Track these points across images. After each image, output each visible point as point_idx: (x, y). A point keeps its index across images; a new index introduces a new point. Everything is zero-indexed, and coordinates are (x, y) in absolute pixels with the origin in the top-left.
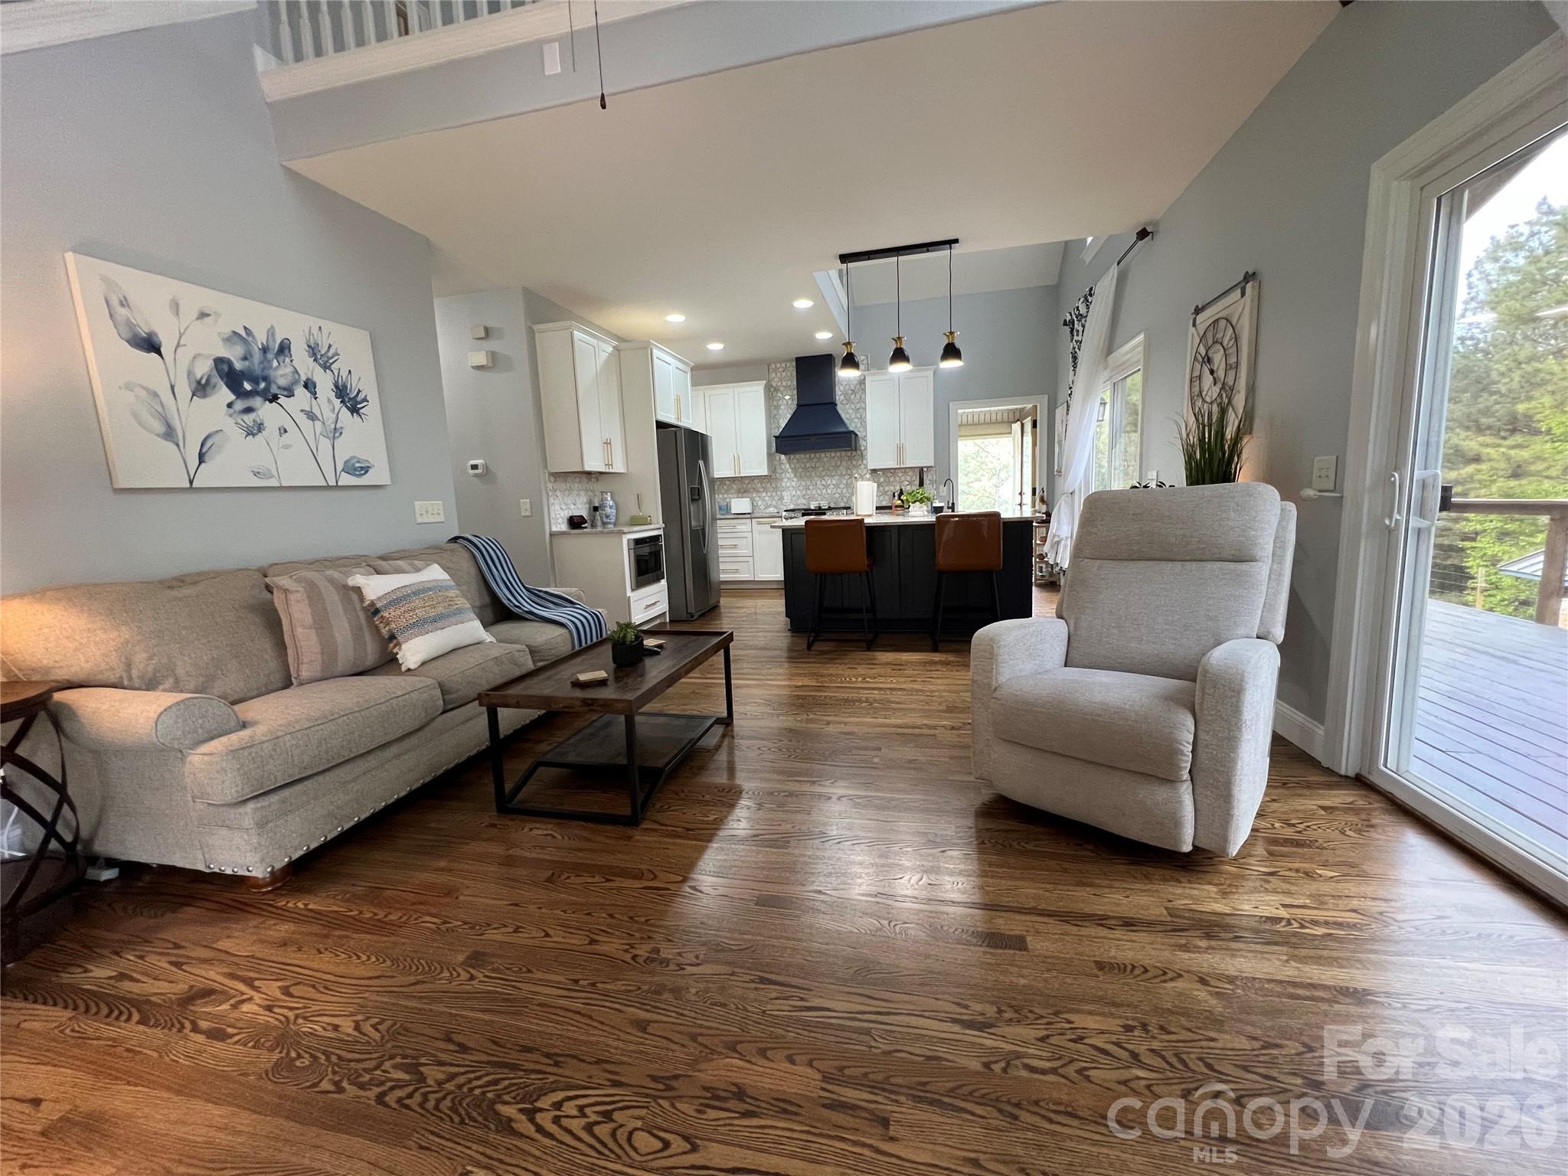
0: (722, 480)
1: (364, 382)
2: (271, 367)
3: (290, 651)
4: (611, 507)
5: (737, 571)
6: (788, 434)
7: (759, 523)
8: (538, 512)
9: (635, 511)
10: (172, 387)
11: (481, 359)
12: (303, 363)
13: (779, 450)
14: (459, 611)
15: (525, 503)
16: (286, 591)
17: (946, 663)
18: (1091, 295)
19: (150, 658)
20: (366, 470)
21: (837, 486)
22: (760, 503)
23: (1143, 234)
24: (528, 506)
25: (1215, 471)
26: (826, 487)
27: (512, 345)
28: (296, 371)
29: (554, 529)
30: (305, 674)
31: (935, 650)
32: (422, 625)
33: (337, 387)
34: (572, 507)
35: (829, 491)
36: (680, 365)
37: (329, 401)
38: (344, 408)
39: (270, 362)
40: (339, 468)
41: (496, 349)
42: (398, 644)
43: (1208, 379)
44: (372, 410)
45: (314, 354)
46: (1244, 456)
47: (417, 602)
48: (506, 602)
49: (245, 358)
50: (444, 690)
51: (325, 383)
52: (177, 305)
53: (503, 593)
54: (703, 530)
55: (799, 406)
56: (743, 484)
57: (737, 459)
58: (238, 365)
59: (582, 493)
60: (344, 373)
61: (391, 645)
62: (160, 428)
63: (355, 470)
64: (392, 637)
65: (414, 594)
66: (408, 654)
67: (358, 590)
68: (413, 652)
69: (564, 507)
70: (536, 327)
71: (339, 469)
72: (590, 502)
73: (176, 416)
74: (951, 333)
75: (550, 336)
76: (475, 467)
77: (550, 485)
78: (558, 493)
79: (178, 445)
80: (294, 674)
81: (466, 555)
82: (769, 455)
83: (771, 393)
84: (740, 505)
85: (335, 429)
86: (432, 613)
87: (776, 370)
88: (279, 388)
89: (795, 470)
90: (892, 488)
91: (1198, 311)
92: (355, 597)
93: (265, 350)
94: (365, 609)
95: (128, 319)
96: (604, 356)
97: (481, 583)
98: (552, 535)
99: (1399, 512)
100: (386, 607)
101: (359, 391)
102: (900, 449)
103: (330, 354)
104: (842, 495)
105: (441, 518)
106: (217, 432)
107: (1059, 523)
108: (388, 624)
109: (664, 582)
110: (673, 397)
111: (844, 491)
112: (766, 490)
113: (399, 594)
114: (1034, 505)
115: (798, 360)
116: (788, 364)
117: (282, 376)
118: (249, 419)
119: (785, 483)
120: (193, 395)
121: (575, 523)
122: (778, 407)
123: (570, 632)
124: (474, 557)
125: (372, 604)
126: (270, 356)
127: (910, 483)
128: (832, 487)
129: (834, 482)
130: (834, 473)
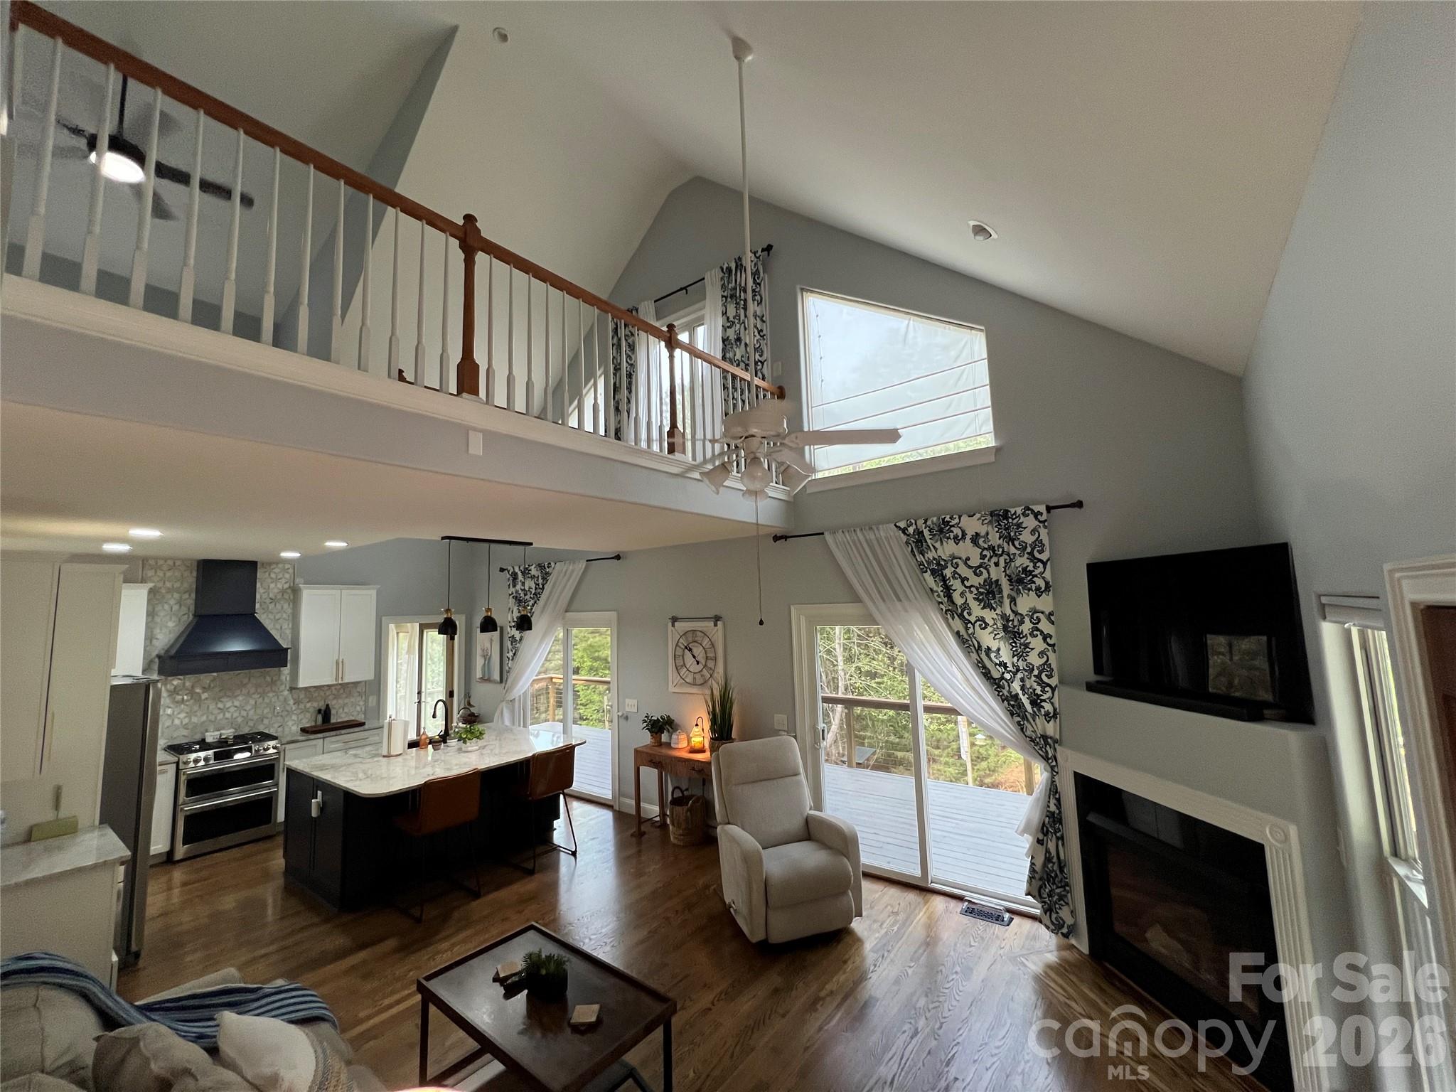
23: (618, 557)
43: (690, 661)
55: (197, 617)
83: (157, 598)
87: (155, 567)
90: (315, 705)
91: (674, 620)
102: (339, 665)
115: (204, 562)
116: (179, 563)
127: (336, 697)
128: (232, 709)
129: (237, 703)
130: (238, 692)
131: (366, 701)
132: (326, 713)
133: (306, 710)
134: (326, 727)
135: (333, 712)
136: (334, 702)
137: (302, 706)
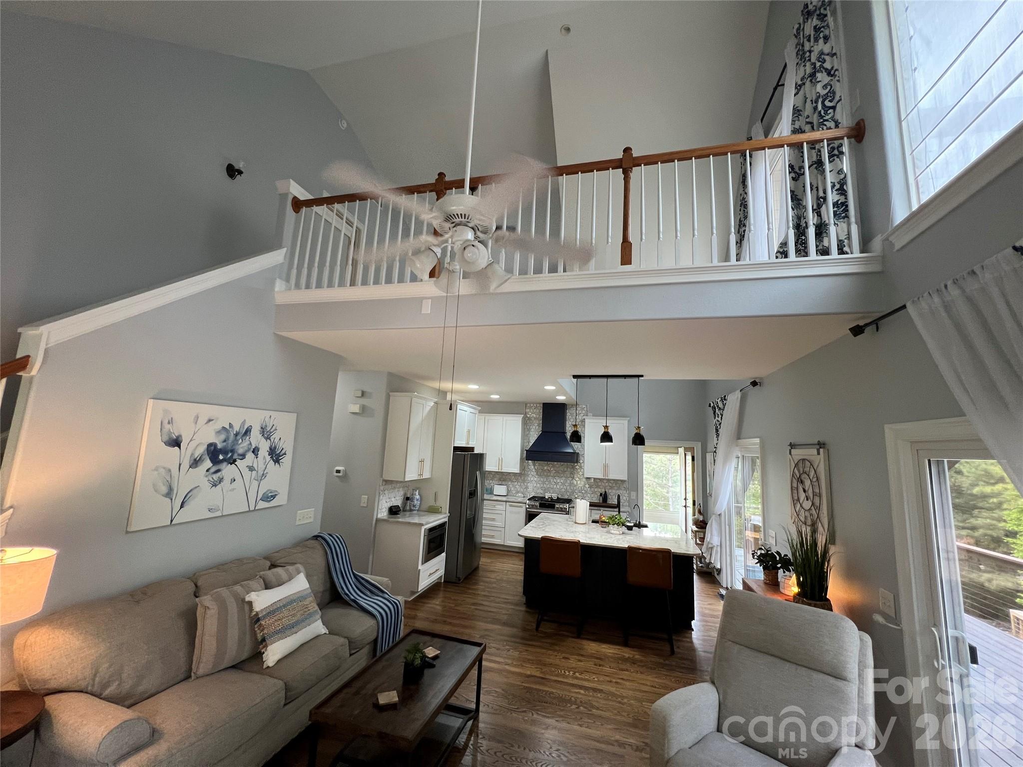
0: (490, 472)
1: (286, 443)
2: (237, 444)
3: (196, 651)
4: (417, 500)
5: (493, 537)
6: (535, 450)
7: (511, 506)
8: (371, 506)
9: (431, 502)
10: (180, 465)
11: (356, 408)
12: (256, 438)
13: (528, 458)
14: (310, 615)
15: (365, 498)
16: (206, 608)
17: (633, 662)
18: (725, 400)
19: (110, 666)
20: (274, 497)
21: (563, 484)
22: (512, 489)
23: (754, 384)
24: (366, 501)
25: (813, 570)
26: (556, 484)
27: (376, 403)
28: (251, 444)
29: (379, 516)
30: (201, 671)
31: (625, 644)
32: (284, 631)
33: (270, 449)
34: (393, 499)
35: (558, 487)
36: (472, 410)
37: (264, 458)
38: (272, 461)
39: (238, 441)
40: (260, 496)
41: (365, 403)
42: (266, 646)
43: (802, 496)
44: (286, 461)
45: (263, 432)
46: (832, 563)
47: (285, 612)
48: (340, 590)
49: (225, 441)
50: (287, 688)
51: (264, 447)
52: (198, 418)
53: (339, 582)
54: (474, 517)
55: (543, 431)
56: (503, 477)
57: (501, 461)
58: (219, 446)
59: (401, 489)
60: (276, 441)
61: (261, 646)
62: (164, 489)
63: (268, 498)
64: (264, 640)
65: (284, 606)
66: (270, 654)
67: (250, 604)
68: (274, 653)
69: (388, 500)
70: (391, 394)
71: (258, 499)
72: (405, 494)
73: (176, 484)
74: (639, 427)
75: (399, 400)
76: (338, 471)
77: (382, 488)
78: (386, 492)
79: (172, 499)
80: (194, 669)
81: (321, 552)
82: (521, 459)
83: (526, 422)
84: (500, 490)
85: (263, 474)
86: (295, 619)
87: (531, 407)
88: (238, 455)
89: (537, 471)
90: (600, 490)
91: (792, 446)
92: (247, 608)
93: (236, 435)
94: (251, 618)
95: (170, 430)
96: (428, 408)
97: (327, 573)
98: (378, 520)
99: (943, 658)
100: (264, 617)
101: (283, 449)
102: (606, 467)
103: (272, 431)
104: (566, 491)
105: (311, 520)
106: (196, 487)
107: (711, 535)
108: (263, 630)
109: (444, 555)
110: (466, 430)
111: (568, 488)
112: (517, 481)
113: (275, 607)
114: (694, 515)
115: (544, 404)
116: (538, 405)
117: (242, 448)
118: (216, 477)
119: (530, 478)
120: (190, 467)
121: (394, 511)
122: (529, 430)
123: (378, 623)
124: (326, 553)
125: (257, 614)
126: (239, 437)
127: (611, 488)
128: (560, 484)
129: (562, 481)
130: (562, 475)
131: (629, 494)
132: (605, 497)
133: (594, 492)
134: (604, 504)
135: (610, 497)
136: (610, 491)
137: (592, 489)
